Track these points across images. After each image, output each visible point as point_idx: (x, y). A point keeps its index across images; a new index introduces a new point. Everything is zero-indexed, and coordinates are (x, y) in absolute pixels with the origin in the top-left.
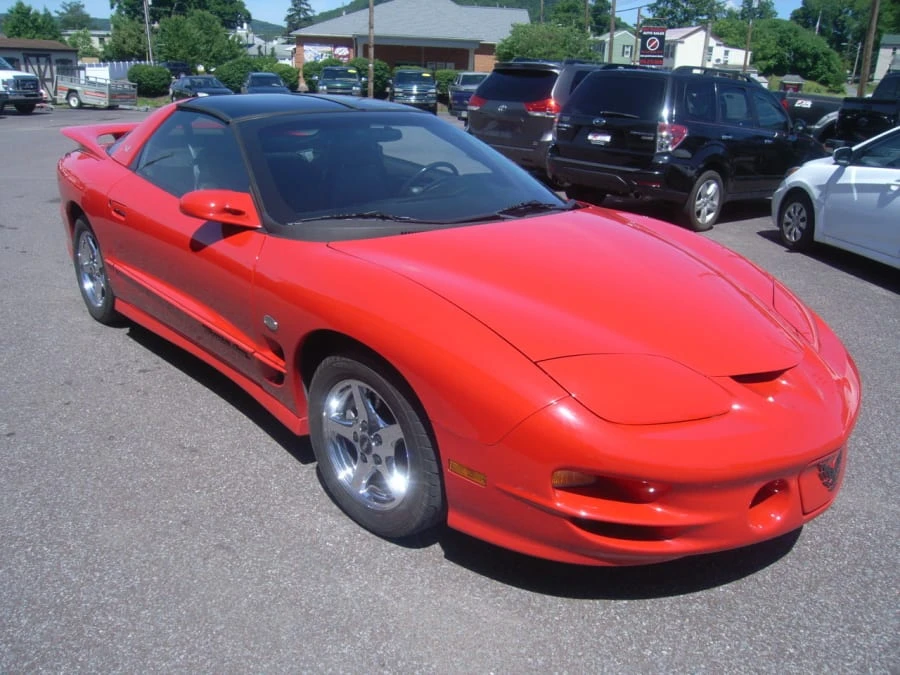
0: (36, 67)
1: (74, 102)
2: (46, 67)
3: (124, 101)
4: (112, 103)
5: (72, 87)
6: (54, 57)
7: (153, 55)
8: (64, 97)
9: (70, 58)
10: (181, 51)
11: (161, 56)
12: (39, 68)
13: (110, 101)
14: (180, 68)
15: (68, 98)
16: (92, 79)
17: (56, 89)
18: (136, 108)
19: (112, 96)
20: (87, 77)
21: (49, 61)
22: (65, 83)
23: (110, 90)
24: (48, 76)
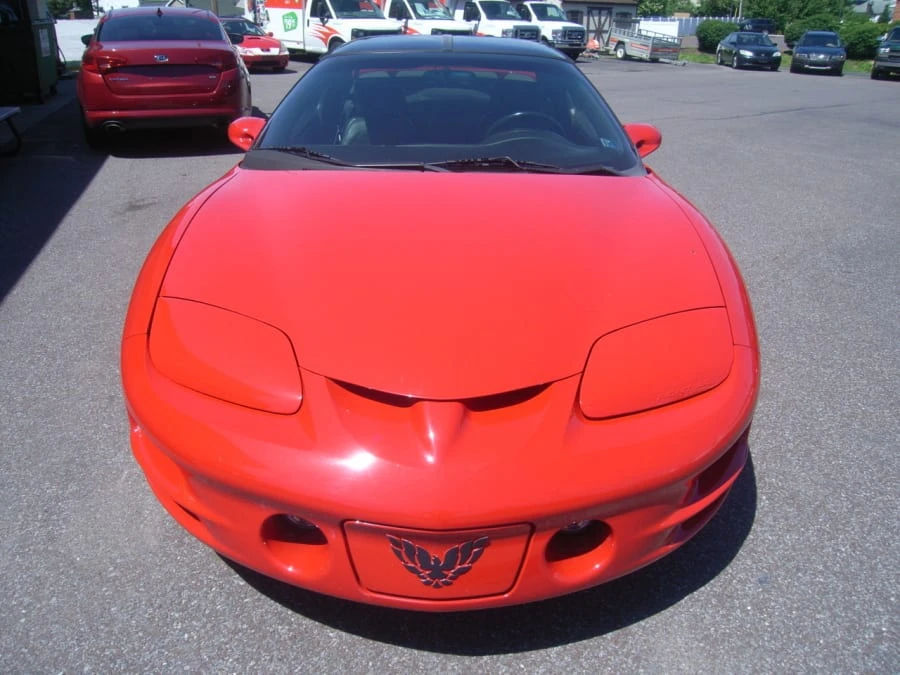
0: (596, 18)
1: (620, 54)
2: (606, 20)
3: (665, 55)
4: (653, 57)
5: (621, 39)
6: (616, 10)
7: (743, 11)
8: (614, 47)
9: (630, 11)
10: (771, 8)
11: (750, 13)
12: (600, 19)
13: (651, 54)
14: (763, 25)
15: (615, 50)
16: (643, 33)
17: (608, 40)
18: (674, 62)
19: (655, 49)
20: (640, 30)
21: (610, 13)
22: (617, 36)
23: (653, 44)
24: (606, 28)
